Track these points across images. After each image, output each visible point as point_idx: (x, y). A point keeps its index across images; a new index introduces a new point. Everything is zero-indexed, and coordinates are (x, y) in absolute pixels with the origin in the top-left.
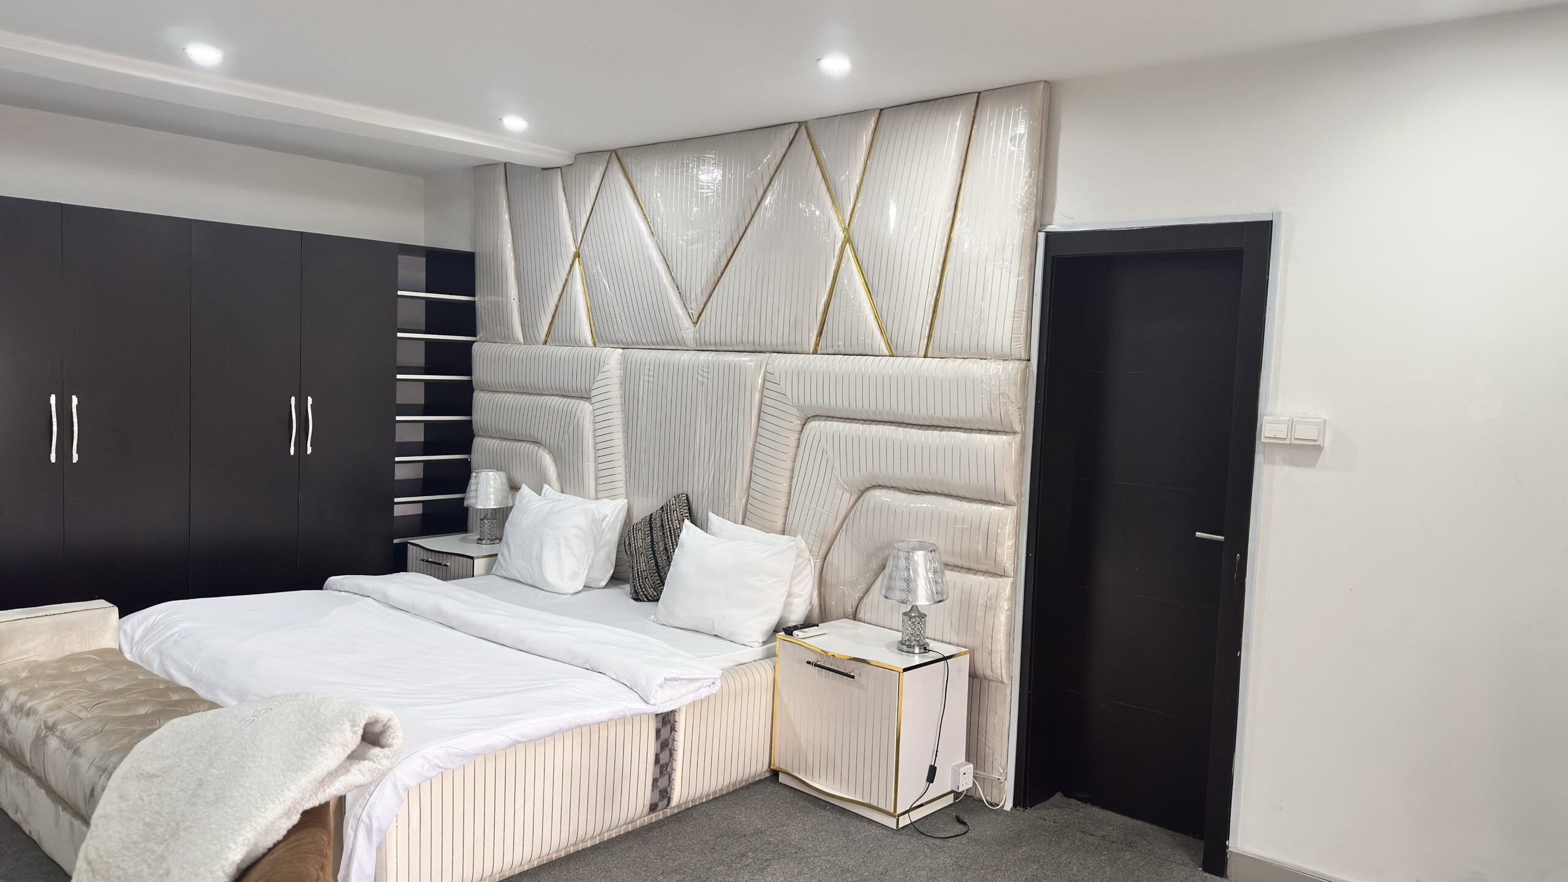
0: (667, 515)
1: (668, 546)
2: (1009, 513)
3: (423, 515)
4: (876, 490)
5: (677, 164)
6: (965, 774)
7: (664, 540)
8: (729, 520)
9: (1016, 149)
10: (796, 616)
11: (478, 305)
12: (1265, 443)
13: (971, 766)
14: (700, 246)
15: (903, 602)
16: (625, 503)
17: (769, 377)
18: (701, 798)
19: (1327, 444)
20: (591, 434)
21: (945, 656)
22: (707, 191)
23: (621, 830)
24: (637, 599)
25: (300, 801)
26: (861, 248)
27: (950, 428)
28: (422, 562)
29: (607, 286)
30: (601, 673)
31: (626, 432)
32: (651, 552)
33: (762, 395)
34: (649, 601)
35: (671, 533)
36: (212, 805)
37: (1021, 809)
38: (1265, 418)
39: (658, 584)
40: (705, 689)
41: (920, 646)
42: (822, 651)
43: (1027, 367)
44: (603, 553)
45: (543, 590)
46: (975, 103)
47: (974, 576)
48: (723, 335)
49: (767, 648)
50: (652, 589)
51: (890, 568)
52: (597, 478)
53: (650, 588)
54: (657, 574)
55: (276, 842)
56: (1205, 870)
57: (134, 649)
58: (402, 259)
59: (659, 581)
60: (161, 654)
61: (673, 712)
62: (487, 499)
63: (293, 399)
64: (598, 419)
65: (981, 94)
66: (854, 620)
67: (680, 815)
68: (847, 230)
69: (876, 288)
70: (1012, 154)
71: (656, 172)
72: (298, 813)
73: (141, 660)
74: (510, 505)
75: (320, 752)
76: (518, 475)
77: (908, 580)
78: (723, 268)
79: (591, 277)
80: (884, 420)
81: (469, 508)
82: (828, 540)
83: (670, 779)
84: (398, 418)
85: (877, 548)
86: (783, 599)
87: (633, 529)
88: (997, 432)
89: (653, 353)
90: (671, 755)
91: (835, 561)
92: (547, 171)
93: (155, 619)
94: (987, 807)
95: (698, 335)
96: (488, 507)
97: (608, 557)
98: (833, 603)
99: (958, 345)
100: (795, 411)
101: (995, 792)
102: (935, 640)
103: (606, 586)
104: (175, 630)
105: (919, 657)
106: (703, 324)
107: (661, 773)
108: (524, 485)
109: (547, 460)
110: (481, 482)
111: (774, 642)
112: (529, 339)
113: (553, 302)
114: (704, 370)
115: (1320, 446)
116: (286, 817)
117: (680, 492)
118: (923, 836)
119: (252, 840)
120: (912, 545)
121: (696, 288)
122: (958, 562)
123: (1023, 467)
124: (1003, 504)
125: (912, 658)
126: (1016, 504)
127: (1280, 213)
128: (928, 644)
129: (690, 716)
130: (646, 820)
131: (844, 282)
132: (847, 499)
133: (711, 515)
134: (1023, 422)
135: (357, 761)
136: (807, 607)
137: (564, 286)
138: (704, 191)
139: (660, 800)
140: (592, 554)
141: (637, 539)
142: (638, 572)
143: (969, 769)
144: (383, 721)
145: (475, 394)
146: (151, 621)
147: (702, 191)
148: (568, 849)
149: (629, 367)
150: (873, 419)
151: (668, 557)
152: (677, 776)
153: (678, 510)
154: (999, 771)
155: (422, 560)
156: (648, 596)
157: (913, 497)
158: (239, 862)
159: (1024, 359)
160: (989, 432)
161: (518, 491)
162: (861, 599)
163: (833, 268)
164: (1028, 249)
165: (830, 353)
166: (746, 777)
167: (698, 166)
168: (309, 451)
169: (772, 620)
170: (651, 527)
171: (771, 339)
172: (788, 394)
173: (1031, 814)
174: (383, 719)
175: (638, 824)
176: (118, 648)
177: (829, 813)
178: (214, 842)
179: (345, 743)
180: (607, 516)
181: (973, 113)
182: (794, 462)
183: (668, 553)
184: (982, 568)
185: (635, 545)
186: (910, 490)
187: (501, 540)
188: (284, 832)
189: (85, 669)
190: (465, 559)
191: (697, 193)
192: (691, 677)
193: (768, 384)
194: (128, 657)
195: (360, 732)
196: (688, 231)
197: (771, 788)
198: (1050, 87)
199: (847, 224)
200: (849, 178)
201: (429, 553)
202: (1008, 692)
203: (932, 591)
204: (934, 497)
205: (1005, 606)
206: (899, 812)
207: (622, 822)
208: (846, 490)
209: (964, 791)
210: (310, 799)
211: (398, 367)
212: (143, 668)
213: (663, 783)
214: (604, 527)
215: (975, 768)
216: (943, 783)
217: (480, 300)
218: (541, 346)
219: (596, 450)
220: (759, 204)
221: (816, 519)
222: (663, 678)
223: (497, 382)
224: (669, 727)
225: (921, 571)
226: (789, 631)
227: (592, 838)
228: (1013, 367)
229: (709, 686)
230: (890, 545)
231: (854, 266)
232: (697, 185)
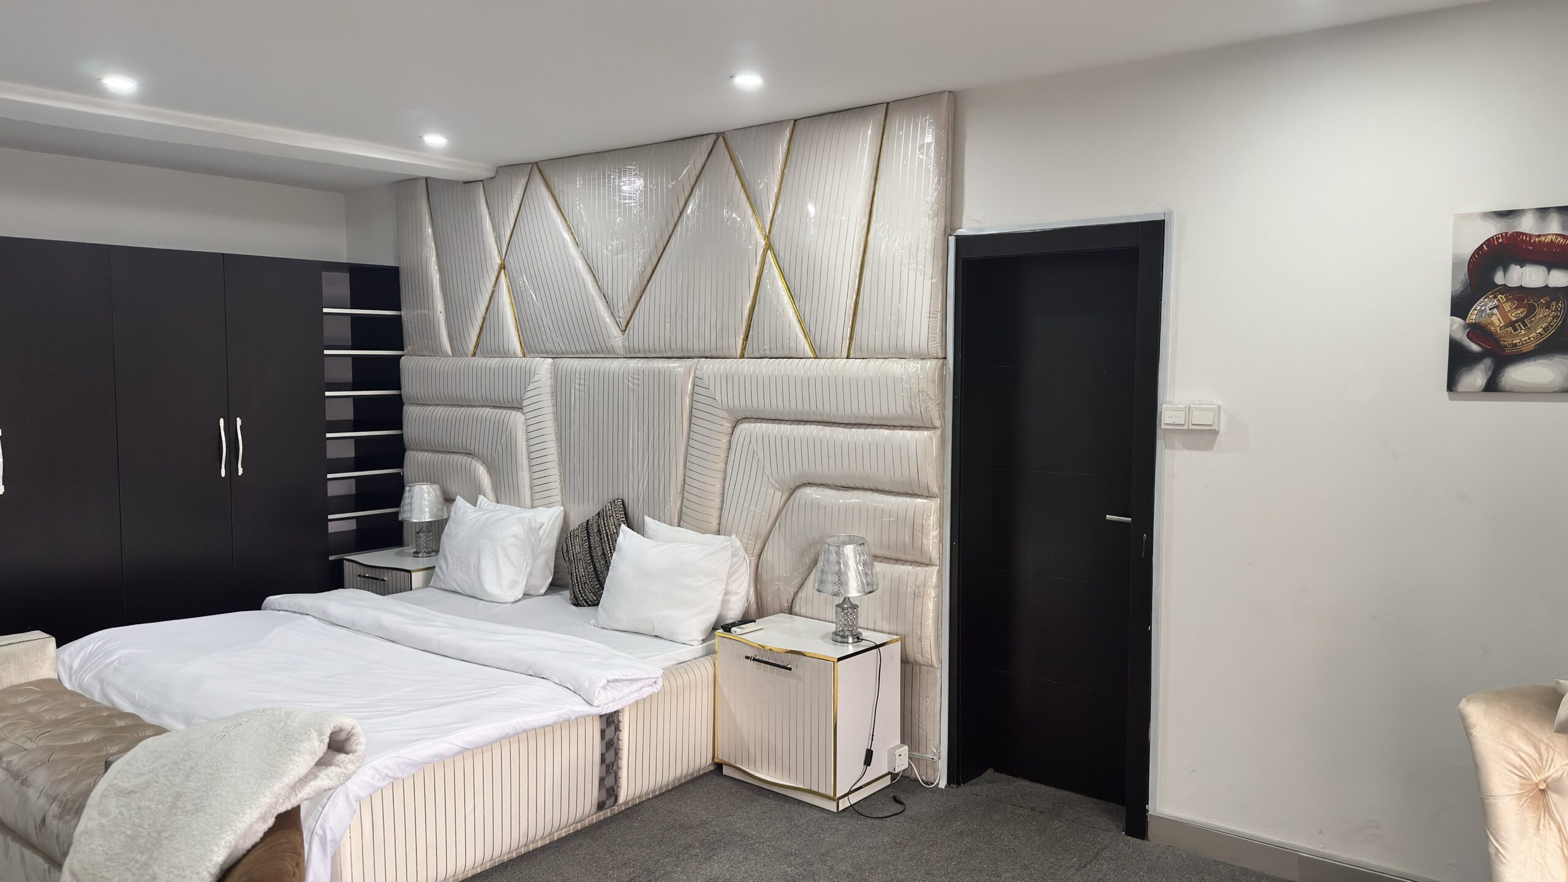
0: (604, 521)
1: (605, 551)
2: (933, 505)
3: (357, 530)
4: (807, 488)
5: (599, 175)
6: (900, 755)
7: (602, 546)
8: (664, 523)
9: (925, 157)
10: (734, 613)
11: (404, 319)
12: (1165, 430)
13: (906, 747)
14: (625, 255)
15: (835, 595)
16: (561, 511)
17: (698, 382)
18: (647, 794)
19: (1222, 429)
20: (524, 444)
21: (878, 644)
22: (630, 201)
23: (570, 829)
24: (577, 605)
25: (274, 805)
26: (782, 254)
27: (874, 426)
28: (359, 578)
29: (534, 296)
30: (544, 678)
31: (559, 440)
32: (589, 558)
33: (692, 400)
34: (589, 605)
35: (608, 538)
36: (192, 814)
37: (955, 786)
38: (1164, 406)
39: (597, 589)
40: (648, 688)
41: (853, 636)
42: (760, 645)
43: (943, 364)
44: (541, 560)
45: (482, 600)
46: (884, 112)
47: (902, 567)
48: (651, 342)
49: (706, 646)
50: (591, 594)
51: (822, 563)
52: (532, 488)
53: (589, 593)
54: (595, 579)
55: (254, 844)
56: (1128, 834)
57: (74, 678)
58: (325, 275)
59: (598, 586)
60: (102, 682)
61: (617, 712)
62: (422, 511)
63: (222, 421)
64: (531, 428)
65: (890, 105)
66: (791, 614)
67: (628, 812)
68: (767, 237)
69: (798, 292)
70: (921, 162)
71: (578, 183)
72: (273, 816)
73: (81, 689)
74: (445, 517)
75: (291, 760)
76: (453, 487)
77: (839, 573)
78: (648, 276)
79: (518, 288)
80: (811, 420)
81: (404, 522)
82: (762, 539)
83: (616, 778)
84: (328, 435)
85: (810, 544)
86: (720, 598)
87: (570, 536)
88: (918, 428)
89: (583, 362)
90: (616, 754)
91: (770, 558)
92: (468, 184)
93: (94, 647)
94: (922, 785)
95: (627, 343)
96: (423, 520)
97: (547, 564)
98: (769, 599)
99: (878, 345)
100: (725, 414)
101: (930, 771)
102: (868, 629)
103: (545, 594)
104: (115, 656)
105: (853, 646)
106: (631, 332)
107: (607, 772)
108: (458, 496)
109: (481, 471)
110: (415, 497)
111: (713, 639)
112: (457, 351)
113: (480, 314)
114: (635, 377)
115: (1215, 430)
116: (262, 820)
117: (616, 497)
118: (862, 817)
119: (233, 843)
120: (842, 539)
121: (623, 294)
122: (886, 553)
123: (944, 460)
124: (927, 497)
125: (846, 648)
126: (939, 496)
127: (1171, 213)
128: (861, 634)
129: (634, 715)
130: (595, 818)
131: (767, 288)
132: (778, 498)
133: (647, 519)
134: (943, 417)
135: (325, 767)
136: (744, 604)
137: (491, 298)
138: (627, 201)
139: (607, 799)
140: (530, 561)
141: (575, 546)
142: (577, 578)
143: (905, 750)
144: (347, 730)
145: (405, 407)
146: (88, 650)
147: (625, 201)
148: (519, 850)
149: (559, 376)
150: (800, 420)
151: (606, 562)
152: (623, 774)
153: (614, 515)
154: (933, 751)
155: (359, 576)
156: (588, 601)
157: (841, 493)
158: (222, 863)
159: (940, 357)
160: (911, 428)
161: (453, 503)
162: (796, 594)
163: (756, 274)
164: (940, 252)
165: (756, 357)
166: (690, 771)
167: (620, 177)
168: (240, 471)
169: (711, 617)
170: (588, 533)
171: (697, 346)
172: (718, 398)
173: (966, 789)
174: (347, 728)
175: (587, 823)
176: (57, 678)
177: (771, 801)
178: (197, 846)
179: (313, 750)
180: (544, 524)
181: (882, 123)
182: (726, 464)
183: (606, 558)
184: (909, 558)
185: (573, 552)
186: (838, 486)
187: (437, 552)
188: (260, 835)
189: (25, 701)
190: (402, 573)
191: (620, 204)
192: (635, 677)
193: (697, 389)
194: (68, 686)
195: (327, 740)
196: (612, 241)
197: (716, 780)
198: (954, 97)
199: (767, 231)
200: (768, 185)
201: (366, 568)
202: (939, 675)
203: (862, 583)
204: (861, 493)
205: (933, 593)
206: (838, 796)
207: (571, 820)
208: (778, 489)
209: (900, 772)
210: (283, 804)
211: (326, 383)
212: (85, 697)
213: (609, 782)
214: (541, 535)
215: (910, 750)
216: (880, 766)
217: (407, 314)
218: (470, 358)
219: (530, 459)
220: (681, 213)
221: (750, 517)
222: (606, 680)
223: (426, 396)
224: (613, 727)
225: (852, 563)
226: (727, 628)
227: (542, 838)
228: (931, 365)
229: (651, 685)
230: (821, 541)
231: (776, 272)
232: (620, 196)
